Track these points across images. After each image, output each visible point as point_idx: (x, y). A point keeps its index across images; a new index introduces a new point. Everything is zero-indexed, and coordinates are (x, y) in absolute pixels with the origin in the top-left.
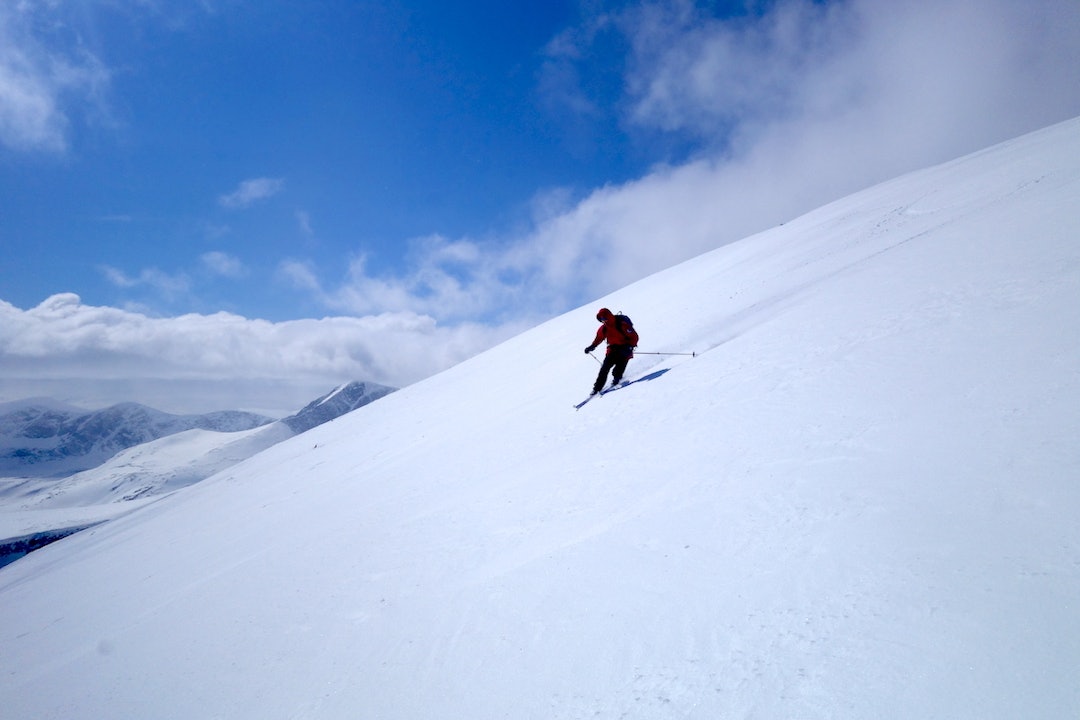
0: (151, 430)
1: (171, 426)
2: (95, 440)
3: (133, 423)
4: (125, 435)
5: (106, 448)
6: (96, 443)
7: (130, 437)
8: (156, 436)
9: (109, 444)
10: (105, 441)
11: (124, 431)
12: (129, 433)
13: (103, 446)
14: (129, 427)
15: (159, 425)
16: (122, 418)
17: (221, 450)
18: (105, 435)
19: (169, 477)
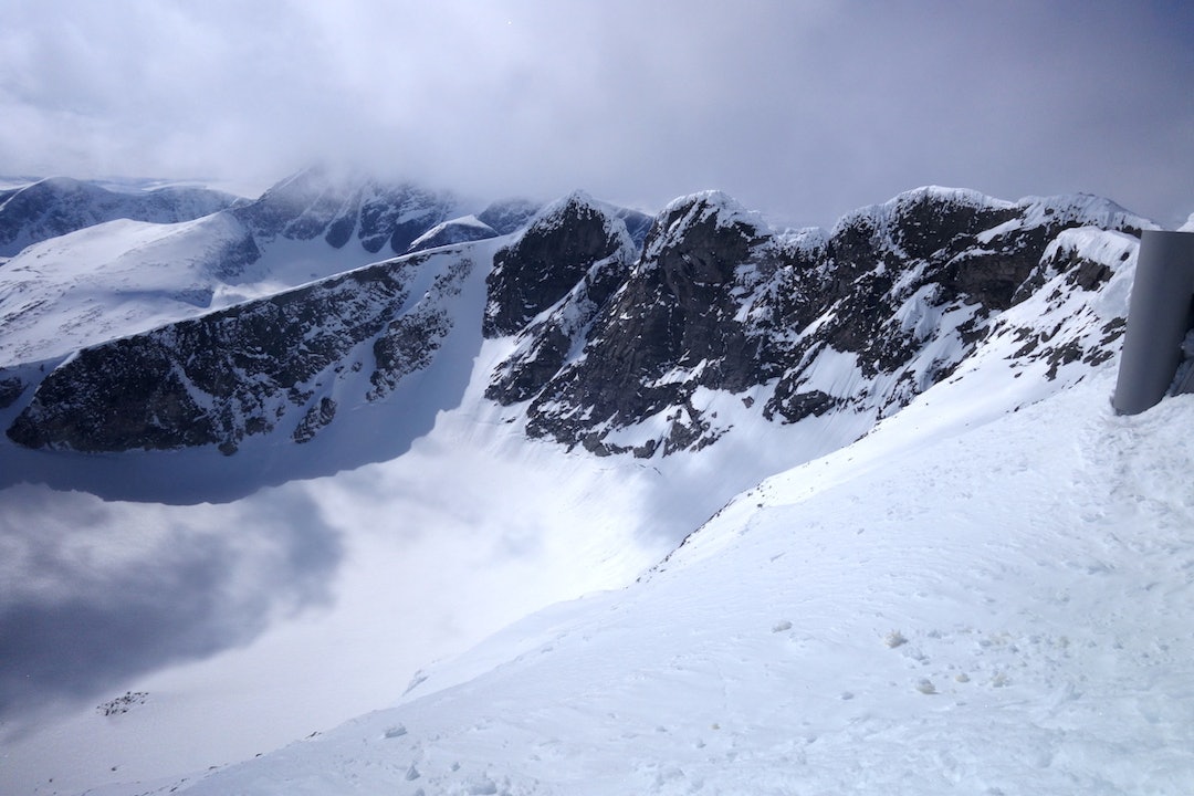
0: (92, 213)
1: (117, 206)
2: (22, 225)
3: (68, 203)
4: (58, 218)
5: (36, 234)
6: (24, 228)
7: (65, 220)
8: (99, 219)
9: (40, 230)
10: (35, 226)
11: (57, 213)
12: (64, 216)
13: (32, 232)
14: (63, 208)
15: (102, 206)
16: (53, 198)
17: (139, 251)
18: (34, 218)
19: (67, 288)
